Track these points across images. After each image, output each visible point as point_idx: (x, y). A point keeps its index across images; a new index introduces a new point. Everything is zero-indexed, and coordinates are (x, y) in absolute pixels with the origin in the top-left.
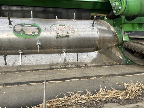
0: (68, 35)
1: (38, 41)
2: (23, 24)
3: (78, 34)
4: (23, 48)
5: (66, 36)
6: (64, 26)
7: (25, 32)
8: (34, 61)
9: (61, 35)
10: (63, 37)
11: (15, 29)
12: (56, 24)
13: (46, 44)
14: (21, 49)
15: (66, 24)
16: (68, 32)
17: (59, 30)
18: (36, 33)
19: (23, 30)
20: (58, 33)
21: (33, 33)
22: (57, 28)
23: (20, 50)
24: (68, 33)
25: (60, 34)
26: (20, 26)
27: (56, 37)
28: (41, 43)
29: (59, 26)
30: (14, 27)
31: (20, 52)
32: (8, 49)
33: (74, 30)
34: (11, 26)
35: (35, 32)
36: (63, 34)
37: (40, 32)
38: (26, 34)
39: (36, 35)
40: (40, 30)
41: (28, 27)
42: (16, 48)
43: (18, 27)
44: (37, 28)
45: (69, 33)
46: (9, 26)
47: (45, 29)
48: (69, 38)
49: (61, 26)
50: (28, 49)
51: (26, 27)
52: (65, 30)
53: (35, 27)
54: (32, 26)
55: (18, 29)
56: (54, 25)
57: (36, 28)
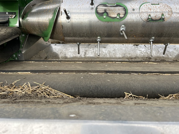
0: (163, 17)
1: (123, 26)
2: (106, 4)
3: (177, 17)
4: (103, 35)
5: (160, 19)
6: (159, 5)
7: (109, 14)
8: (107, 52)
9: (154, 18)
10: (156, 20)
11: (98, 10)
12: (147, 3)
13: (131, 30)
14: (100, 36)
15: (161, 3)
16: (164, 13)
17: (152, 10)
18: (122, 15)
19: (107, 11)
20: (150, 15)
21: (119, 15)
22: (149, 8)
23: (99, 38)
24: (163, 15)
25: (152, 16)
26: (103, 6)
27: (147, 20)
28: (126, 29)
29: (152, 5)
30: (97, 8)
31: (98, 39)
32: (87, 35)
33: (172, 11)
34: (93, 6)
35: (120, 14)
36: (156, 17)
37: (127, 13)
38: (110, 17)
39: (121, 18)
40: (127, 11)
41: (112, 8)
42: (96, 34)
43: (101, 7)
44: (124, 9)
45: (165, 15)
46: (91, 6)
47: (134, 10)
48: (164, 22)
49: (154, 5)
50: (109, 35)
51: (110, 8)
52: (159, 11)
53: (120, 8)
54: (117, 6)
55: (101, 10)
56: (144, 4)
57: (122, 9)
